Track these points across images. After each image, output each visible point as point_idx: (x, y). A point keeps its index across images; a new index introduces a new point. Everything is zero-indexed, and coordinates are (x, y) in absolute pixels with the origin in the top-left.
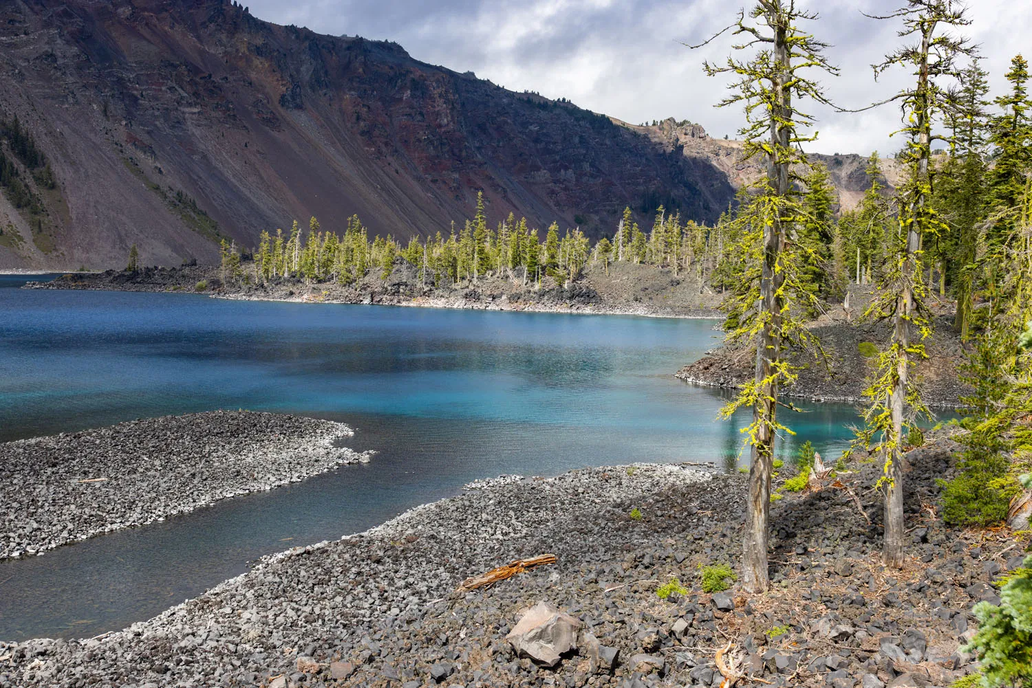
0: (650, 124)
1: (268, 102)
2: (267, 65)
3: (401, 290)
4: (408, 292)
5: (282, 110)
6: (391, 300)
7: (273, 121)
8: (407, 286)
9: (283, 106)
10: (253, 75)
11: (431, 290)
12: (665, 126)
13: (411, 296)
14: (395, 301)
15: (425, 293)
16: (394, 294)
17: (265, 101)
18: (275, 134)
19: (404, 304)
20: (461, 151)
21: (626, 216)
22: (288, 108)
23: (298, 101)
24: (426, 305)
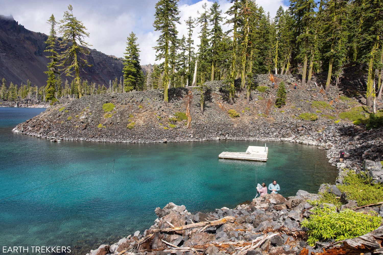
0: (145, 65)
1: (31, 53)
2: (30, 43)
3: (29, 102)
4: (31, 103)
5: (35, 56)
6: (25, 106)
7: (32, 59)
8: (30, 101)
9: (35, 55)
10: (26, 46)
11: (39, 102)
12: (149, 66)
13: (32, 104)
14: (26, 106)
15: (37, 103)
16: (26, 103)
17: (29, 53)
18: (32, 63)
19: (29, 107)
20: (92, 70)
21: (116, 80)
22: (37, 55)
23: (40, 54)
24: (37, 107)
